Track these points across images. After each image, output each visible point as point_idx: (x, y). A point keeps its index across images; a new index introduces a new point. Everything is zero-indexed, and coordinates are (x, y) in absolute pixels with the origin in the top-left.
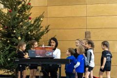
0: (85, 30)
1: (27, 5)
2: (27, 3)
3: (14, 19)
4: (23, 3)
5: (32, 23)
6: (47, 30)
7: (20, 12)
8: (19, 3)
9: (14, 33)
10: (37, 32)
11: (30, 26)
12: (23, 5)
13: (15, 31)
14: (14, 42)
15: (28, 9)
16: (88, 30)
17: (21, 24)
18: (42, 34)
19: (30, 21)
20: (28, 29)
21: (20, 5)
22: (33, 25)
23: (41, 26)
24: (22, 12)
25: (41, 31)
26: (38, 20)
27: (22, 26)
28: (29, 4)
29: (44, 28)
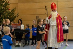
0: (36, 15)
1: (8, 3)
2: (7, 2)
3: (1, 10)
4: (6, 2)
5: (10, 12)
6: (18, 15)
7: (4, 6)
8: (4, 2)
9: (1, 17)
10: (12, 16)
11: (9, 13)
12: (6, 3)
13: (1, 16)
14: (1, 21)
15: (8, 5)
16: (38, 15)
17: (4, 12)
18: (15, 17)
19: (9, 11)
20: (8, 15)
21: (4, 3)
22: (10, 13)
23: (15, 13)
24: (5, 6)
25: (15, 16)
26: (13, 10)
27: (5, 13)
28: (9, 2)
29: (16, 14)
